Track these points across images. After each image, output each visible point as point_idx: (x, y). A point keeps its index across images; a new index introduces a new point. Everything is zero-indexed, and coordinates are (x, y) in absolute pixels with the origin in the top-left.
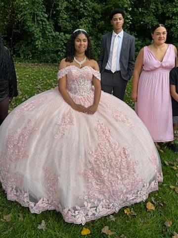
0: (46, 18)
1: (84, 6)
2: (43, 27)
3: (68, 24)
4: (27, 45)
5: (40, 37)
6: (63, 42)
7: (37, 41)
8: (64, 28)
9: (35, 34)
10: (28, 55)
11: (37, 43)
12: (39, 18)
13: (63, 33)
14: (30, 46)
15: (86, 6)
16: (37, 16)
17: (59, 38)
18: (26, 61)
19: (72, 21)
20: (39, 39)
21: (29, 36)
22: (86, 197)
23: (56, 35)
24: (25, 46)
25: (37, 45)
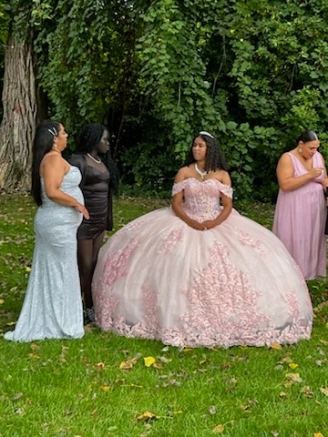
0: (204, 89)
1: (310, 56)
2: (196, 112)
3: (263, 101)
4: (154, 154)
5: (186, 133)
6: (247, 147)
7: (178, 145)
8: (254, 111)
9: (175, 128)
10: (155, 178)
11: (177, 150)
12: (187, 92)
13: (247, 125)
14: (162, 157)
15: (314, 55)
16: (184, 86)
17: (235, 136)
18: (148, 193)
19: (276, 93)
20: (185, 139)
21: (161, 130)
22: (187, 320)
23: (227, 130)
24: (150, 156)
25: (178, 153)
